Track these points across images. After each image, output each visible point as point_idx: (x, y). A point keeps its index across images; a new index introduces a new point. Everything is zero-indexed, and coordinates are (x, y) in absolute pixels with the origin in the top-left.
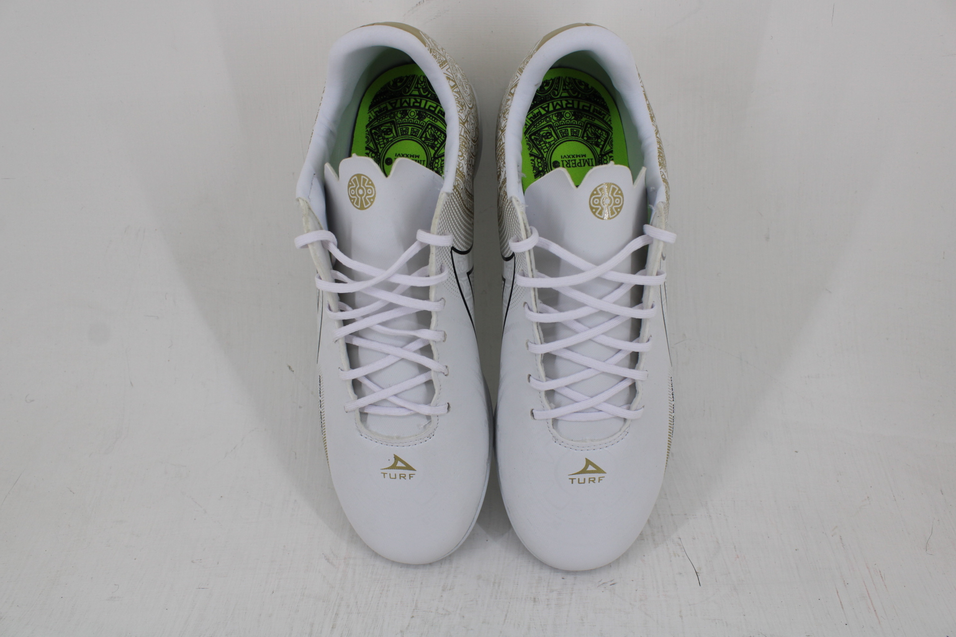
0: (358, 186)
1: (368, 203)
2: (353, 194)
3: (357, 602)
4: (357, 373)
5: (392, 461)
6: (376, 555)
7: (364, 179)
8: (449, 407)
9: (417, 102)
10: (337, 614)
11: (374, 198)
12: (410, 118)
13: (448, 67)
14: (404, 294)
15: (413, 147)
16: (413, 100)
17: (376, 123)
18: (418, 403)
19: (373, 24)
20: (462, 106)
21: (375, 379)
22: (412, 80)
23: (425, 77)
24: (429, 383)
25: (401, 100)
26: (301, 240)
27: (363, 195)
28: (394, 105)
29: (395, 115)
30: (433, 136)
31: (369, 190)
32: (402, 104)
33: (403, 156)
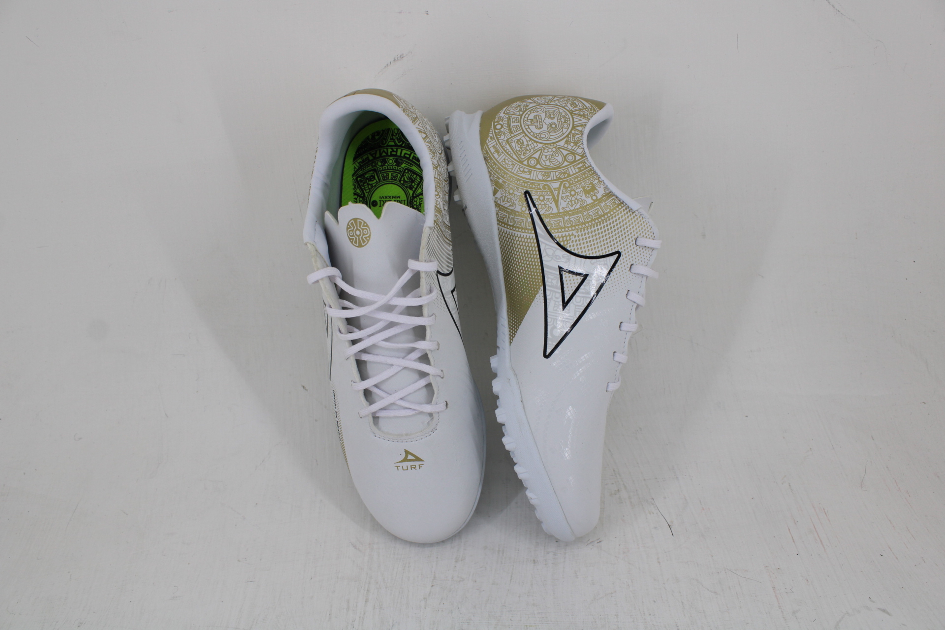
0: (356, 228)
1: (365, 242)
2: (352, 235)
3: (384, 579)
4: (367, 384)
5: (404, 455)
6: (395, 538)
7: (359, 221)
8: (447, 404)
9: (393, 151)
10: (368, 591)
11: (369, 237)
12: (389, 165)
13: (419, 122)
14: (402, 313)
15: (393, 189)
16: (390, 150)
17: (361, 172)
18: (421, 404)
19: (354, 93)
20: (434, 153)
21: (383, 387)
22: (388, 133)
23: (398, 130)
24: (429, 386)
25: (380, 151)
26: (312, 277)
27: (360, 235)
28: (374, 155)
29: (376, 164)
30: (410, 179)
31: (365, 230)
32: (381, 154)
33: (386, 197)
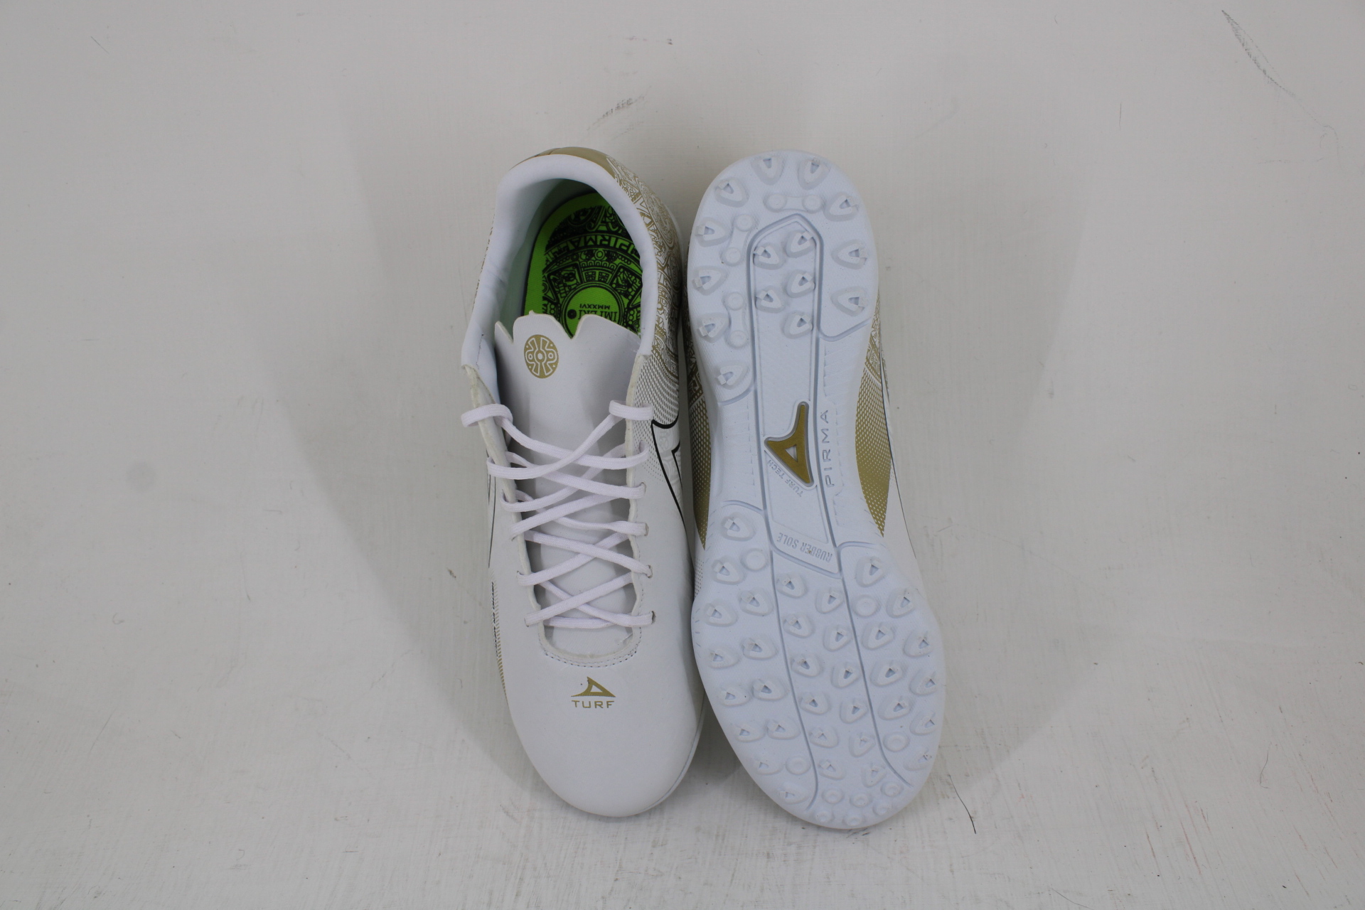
0: (537, 349)
1: (550, 370)
2: (531, 359)
3: (546, 864)
4: (540, 578)
5: (586, 685)
6: (567, 806)
7: (543, 340)
8: (654, 616)
9: (605, 240)
10: (521, 879)
11: (556, 363)
12: (597, 260)
13: (642, 200)
14: (595, 479)
15: (600, 295)
16: (600, 238)
17: (555, 267)
18: (615, 612)
19: (550, 153)
20: (661, 247)
21: (563, 583)
22: (599, 213)
23: (612, 210)
24: (629, 587)
25: (585, 237)
26: (469, 417)
27: (543, 360)
28: (576, 244)
29: (578, 257)
30: (626, 281)
31: (551, 354)
32: (586, 243)
33: (590, 306)
